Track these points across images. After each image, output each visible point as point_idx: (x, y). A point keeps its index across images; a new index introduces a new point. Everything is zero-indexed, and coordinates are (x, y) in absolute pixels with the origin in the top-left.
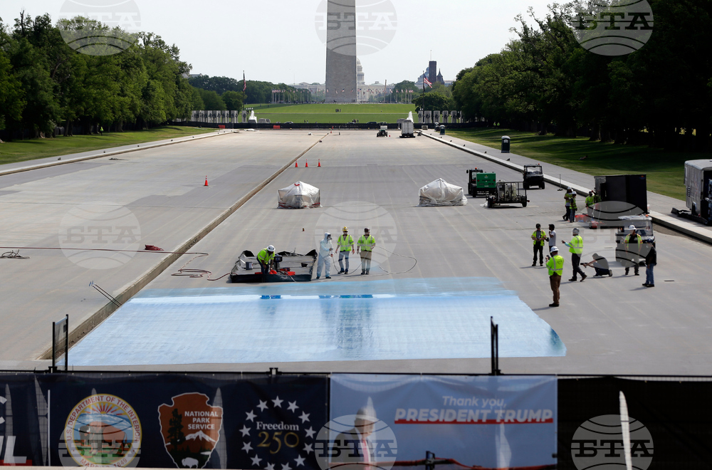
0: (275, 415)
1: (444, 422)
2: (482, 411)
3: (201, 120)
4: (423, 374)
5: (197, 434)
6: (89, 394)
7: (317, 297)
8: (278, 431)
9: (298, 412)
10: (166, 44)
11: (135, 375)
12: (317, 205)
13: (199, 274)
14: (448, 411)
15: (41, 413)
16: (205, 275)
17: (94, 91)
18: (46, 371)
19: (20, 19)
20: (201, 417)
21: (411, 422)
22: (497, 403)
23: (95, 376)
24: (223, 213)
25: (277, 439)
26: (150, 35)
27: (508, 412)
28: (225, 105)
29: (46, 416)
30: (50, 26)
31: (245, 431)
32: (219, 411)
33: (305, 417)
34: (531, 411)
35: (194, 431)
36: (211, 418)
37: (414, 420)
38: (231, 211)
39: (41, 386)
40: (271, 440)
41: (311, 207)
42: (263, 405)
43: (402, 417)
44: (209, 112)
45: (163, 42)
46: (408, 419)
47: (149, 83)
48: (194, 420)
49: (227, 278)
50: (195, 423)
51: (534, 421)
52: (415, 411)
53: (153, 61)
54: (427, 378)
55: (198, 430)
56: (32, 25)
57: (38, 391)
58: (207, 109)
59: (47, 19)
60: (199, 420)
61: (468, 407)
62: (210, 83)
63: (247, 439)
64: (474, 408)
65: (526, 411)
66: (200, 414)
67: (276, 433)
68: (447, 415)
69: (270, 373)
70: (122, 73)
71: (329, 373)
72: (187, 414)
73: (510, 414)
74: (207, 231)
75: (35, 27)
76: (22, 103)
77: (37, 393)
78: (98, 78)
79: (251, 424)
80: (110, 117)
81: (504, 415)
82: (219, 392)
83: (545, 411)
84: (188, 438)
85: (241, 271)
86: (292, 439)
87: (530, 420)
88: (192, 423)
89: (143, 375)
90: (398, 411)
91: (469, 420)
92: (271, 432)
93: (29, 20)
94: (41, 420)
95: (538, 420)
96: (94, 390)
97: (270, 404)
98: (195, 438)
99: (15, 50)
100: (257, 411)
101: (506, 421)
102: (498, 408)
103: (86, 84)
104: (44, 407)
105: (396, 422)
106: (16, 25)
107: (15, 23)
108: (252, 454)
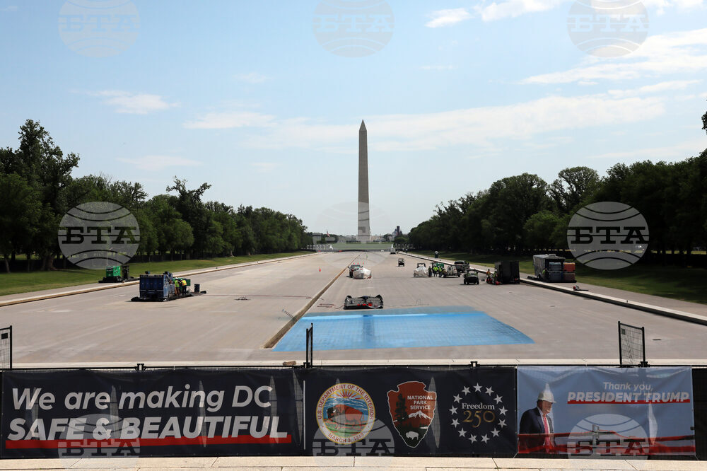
0: (475, 398)
1: (605, 402)
2: (634, 394)
3: (311, 248)
4: (588, 365)
5: (417, 413)
6: (334, 384)
8: (478, 410)
9: (494, 395)
11: (369, 368)
12: (369, 278)
13: (330, 306)
14: (608, 394)
15: (298, 398)
16: (333, 307)
17: (270, 237)
18: (302, 366)
20: (420, 400)
21: (580, 402)
22: (644, 387)
23: (339, 370)
24: (331, 281)
25: (478, 416)
27: (655, 394)
29: (302, 400)
31: (454, 410)
32: (434, 396)
33: (498, 399)
34: (673, 394)
35: (415, 411)
36: (427, 400)
37: (582, 400)
38: (334, 280)
39: (297, 378)
40: (473, 417)
42: (466, 390)
43: (573, 398)
44: (314, 246)
46: (577, 400)
47: (291, 234)
48: (415, 402)
49: (343, 308)
50: (416, 405)
51: (674, 401)
52: (583, 394)
53: (292, 225)
54: (591, 368)
55: (418, 410)
57: (296, 381)
59: (251, 208)
60: (418, 402)
61: (623, 391)
63: (455, 416)
64: (628, 392)
65: (669, 394)
66: (419, 398)
67: (477, 412)
68: (607, 396)
69: (472, 365)
70: (281, 230)
71: (516, 365)
72: (409, 398)
73: (657, 396)
74: (327, 289)
76: (241, 241)
77: (295, 383)
78: (270, 232)
79: (458, 405)
80: (276, 247)
81: (651, 396)
82: (433, 379)
83: (683, 394)
84: (410, 416)
85: (349, 304)
86: (489, 417)
87: (671, 401)
88: (413, 405)
89: (375, 368)
90: (570, 393)
91: (625, 401)
92: (473, 411)
94: (298, 404)
95: (678, 400)
96: (338, 380)
97: (472, 389)
98: (415, 416)
99: (238, 220)
100: (462, 395)
101: (653, 401)
102: (647, 392)
103: (267, 234)
104: (300, 393)
105: (569, 403)
108: (459, 428)
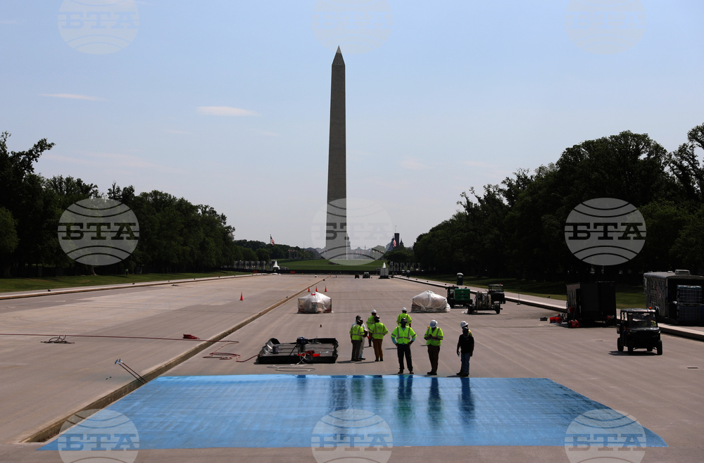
3: (241, 267)
7: (329, 377)
10: (218, 213)
12: (329, 311)
13: (229, 357)
16: (234, 358)
19: (112, 189)
24: (254, 316)
26: (207, 207)
28: (257, 258)
30: (133, 195)
38: (260, 315)
41: (324, 313)
44: (247, 262)
45: (215, 212)
47: (204, 239)
49: (254, 360)
53: (208, 225)
56: (121, 193)
58: (245, 260)
59: (131, 190)
62: (248, 245)
74: (239, 327)
75: (123, 195)
85: (267, 353)
93: (118, 190)
106: (109, 194)
107: (108, 191)
